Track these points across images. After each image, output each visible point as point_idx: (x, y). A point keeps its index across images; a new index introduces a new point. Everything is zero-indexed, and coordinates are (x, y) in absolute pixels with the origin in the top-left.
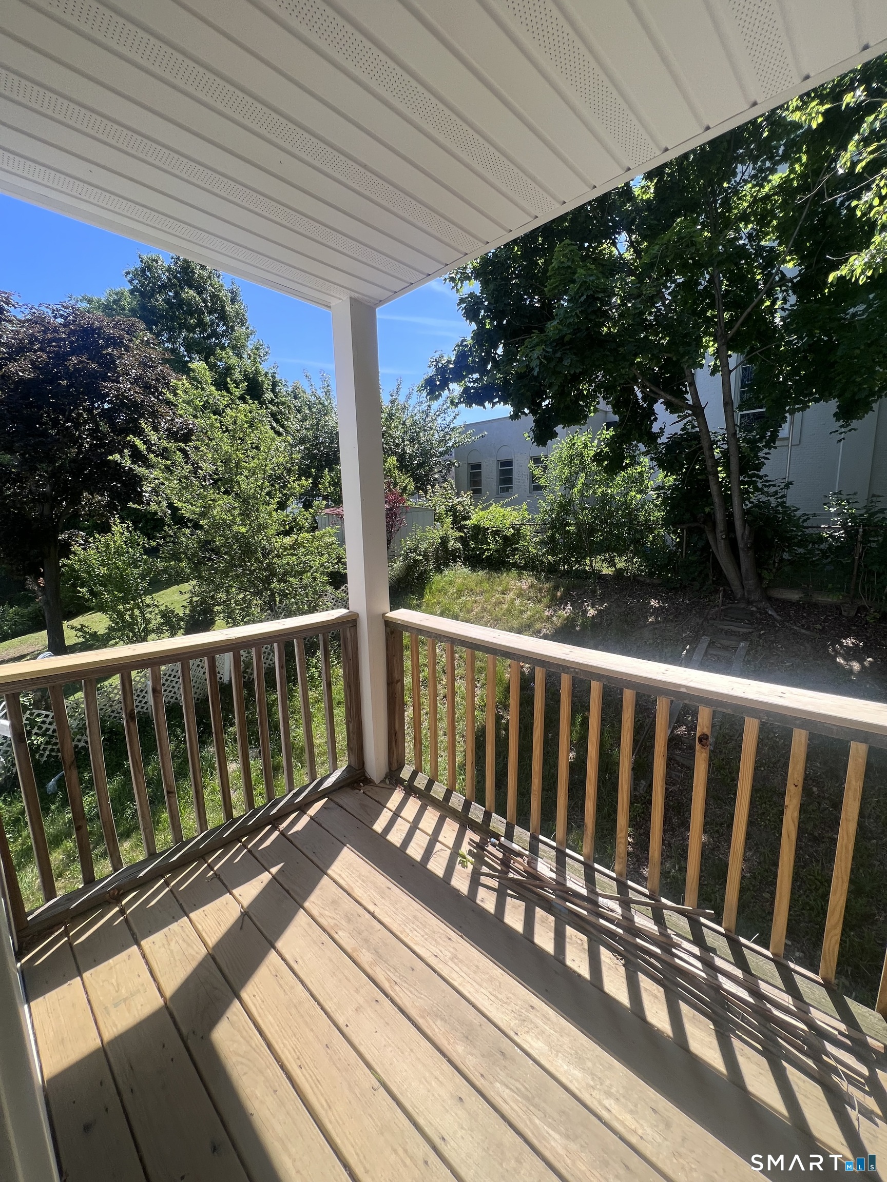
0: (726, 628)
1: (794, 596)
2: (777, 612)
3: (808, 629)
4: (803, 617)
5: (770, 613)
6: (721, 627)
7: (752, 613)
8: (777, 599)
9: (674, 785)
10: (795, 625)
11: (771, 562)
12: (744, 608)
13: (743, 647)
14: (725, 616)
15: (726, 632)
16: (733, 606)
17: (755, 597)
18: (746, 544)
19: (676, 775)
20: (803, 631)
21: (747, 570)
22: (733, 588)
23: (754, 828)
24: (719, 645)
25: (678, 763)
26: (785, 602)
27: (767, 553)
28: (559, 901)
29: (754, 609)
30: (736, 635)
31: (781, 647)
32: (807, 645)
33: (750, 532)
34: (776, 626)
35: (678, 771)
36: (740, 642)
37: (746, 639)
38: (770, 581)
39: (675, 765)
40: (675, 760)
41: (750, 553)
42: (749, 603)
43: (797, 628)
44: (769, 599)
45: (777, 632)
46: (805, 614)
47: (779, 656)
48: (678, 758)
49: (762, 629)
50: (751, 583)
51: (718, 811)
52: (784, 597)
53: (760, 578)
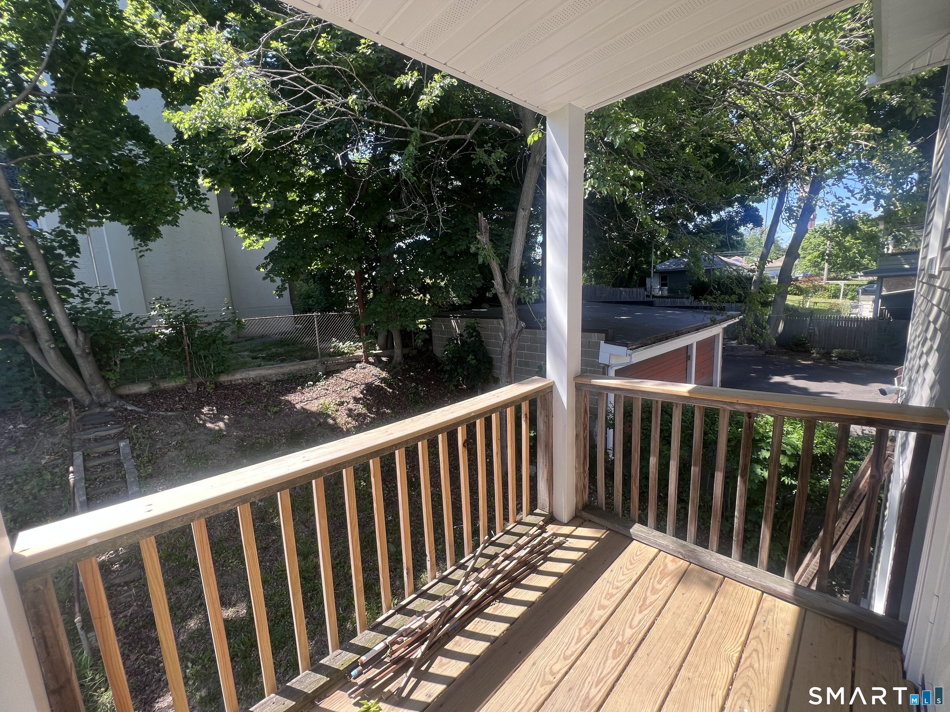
0: (92, 436)
1: (144, 388)
2: (136, 406)
3: (172, 410)
4: (162, 403)
5: (129, 408)
6: (85, 437)
7: (111, 414)
8: (128, 396)
9: (130, 606)
10: (160, 411)
11: (113, 363)
12: (100, 412)
13: (124, 446)
14: (84, 425)
15: (96, 440)
16: (87, 413)
17: (107, 398)
18: (84, 350)
19: (127, 597)
20: (170, 414)
21: (91, 375)
22: (78, 396)
23: (225, 577)
24: (96, 455)
25: (119, 585)
26: (137, 395)
27: (105, 356)
28: (453, 621)
29: (111, 410)
30: (109, 438)
31: (160, 433)
32: (179, 423)
33: (85, 339)
34: (143, 418)
35: (126, 591)
36: (117, 443)
37: (122, 439)
38: (116, 380)
39: (119, 589)
40: (113, 585)
41: (91, 358)
42: (103, 406)
43: (163, 413)
44: (121, 397)
45: (147, 421)
46: (161, 401)
47: (162, 439)
48: (117, 581)
49: (133, 424)
50: (99, 386)
51: (189, 591)
52: (133, 392)
53: (106, 380)
